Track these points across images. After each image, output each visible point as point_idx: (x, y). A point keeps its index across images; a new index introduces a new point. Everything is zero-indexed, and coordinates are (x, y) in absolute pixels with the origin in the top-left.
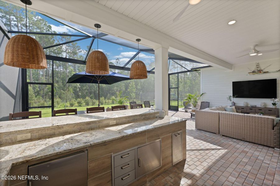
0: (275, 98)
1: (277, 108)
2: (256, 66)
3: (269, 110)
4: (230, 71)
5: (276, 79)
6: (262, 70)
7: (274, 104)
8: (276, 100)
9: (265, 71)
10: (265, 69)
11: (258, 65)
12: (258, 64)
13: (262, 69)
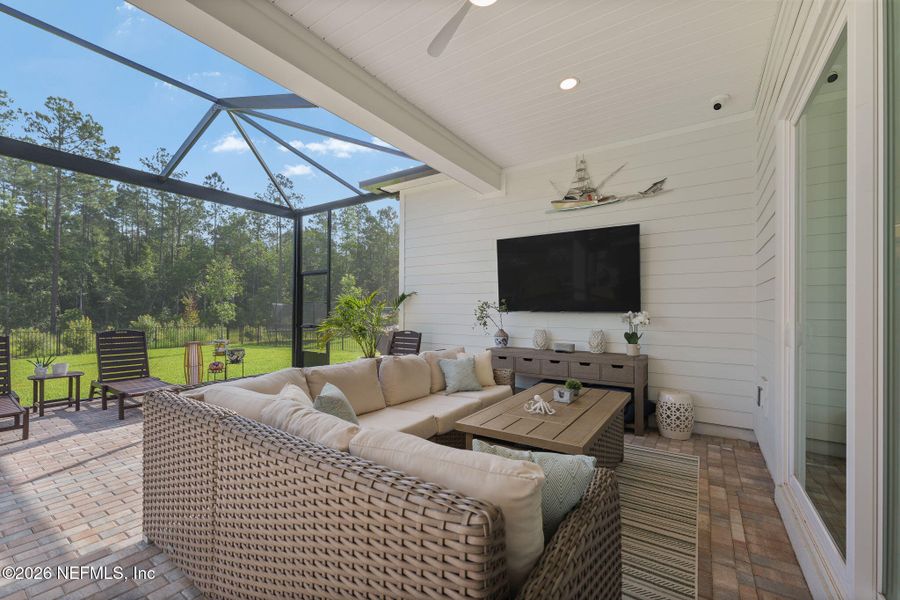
0: (633, 312)
1: (642, 352)
2: (578, 170)
3: (614, 366)
4: (494, 194)
5: (637, 226)
6: (594, 190)
7: (632, 338)
8: (640, 318)
9: (604, 192)
10: (603, 184)
11: (582, 166)
12: (582, 162)
13: (595, 186)
